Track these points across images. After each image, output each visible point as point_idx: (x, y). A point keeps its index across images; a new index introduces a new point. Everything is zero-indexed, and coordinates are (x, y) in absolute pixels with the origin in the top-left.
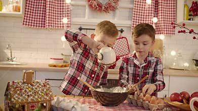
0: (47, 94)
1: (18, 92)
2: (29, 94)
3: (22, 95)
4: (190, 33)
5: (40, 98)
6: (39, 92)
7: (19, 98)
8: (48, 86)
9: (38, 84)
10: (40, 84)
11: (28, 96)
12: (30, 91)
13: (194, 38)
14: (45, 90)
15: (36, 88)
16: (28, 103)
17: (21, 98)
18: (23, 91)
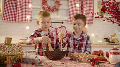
0: (20, 51)
1: (2, 49)
2: (9, 50)
3: (4, 51)
4: (102, 18)
5: (16, 53)
6: (15, 50)
7: (3, 53)
8: (20, 47)
9: (14, 45)
10: (15, 45)
11: (8, 52)
12: (9, 49)
13: (104, 20)
14: (19, 49)
15: (13, 48)
16: (9, 56)
17: (4, 52)
18: (5, 49)
